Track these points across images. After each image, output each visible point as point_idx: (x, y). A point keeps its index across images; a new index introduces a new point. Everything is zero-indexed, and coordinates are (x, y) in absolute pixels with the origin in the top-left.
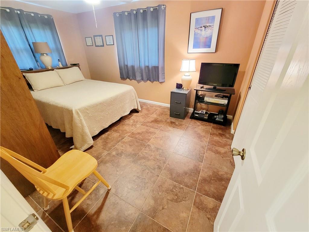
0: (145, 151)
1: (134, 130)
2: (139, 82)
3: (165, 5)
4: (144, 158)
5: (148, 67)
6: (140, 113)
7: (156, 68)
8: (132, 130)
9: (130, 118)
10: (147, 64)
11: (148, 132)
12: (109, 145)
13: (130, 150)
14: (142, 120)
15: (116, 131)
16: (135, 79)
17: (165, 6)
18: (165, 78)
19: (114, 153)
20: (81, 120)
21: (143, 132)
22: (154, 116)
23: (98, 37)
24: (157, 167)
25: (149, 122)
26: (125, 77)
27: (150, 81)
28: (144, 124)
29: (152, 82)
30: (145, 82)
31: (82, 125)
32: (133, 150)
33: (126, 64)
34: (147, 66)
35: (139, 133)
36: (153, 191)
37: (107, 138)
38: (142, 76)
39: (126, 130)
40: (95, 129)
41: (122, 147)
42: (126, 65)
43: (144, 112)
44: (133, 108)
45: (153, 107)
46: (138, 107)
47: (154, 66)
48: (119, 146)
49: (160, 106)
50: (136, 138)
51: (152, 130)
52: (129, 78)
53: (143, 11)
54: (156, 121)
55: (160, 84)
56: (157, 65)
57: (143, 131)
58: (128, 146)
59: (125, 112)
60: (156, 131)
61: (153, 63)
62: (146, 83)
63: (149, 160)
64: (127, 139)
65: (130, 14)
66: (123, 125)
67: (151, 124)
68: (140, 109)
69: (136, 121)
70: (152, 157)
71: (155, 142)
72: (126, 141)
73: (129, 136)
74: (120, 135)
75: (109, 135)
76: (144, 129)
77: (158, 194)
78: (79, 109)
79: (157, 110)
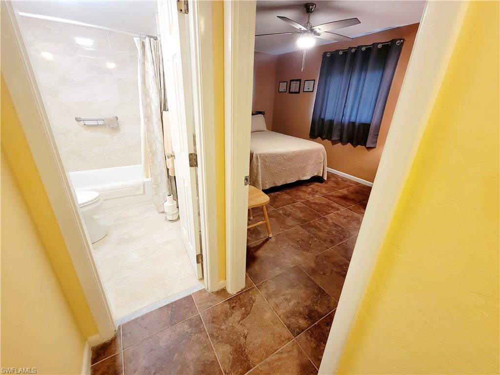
0: (318, 222)
1: (310, 198)
2: (334, 143)
3: (404, 40)
4: (315, 227)
5: (354, 123)
6: (323, 184)
7: (366, 127)
8: (309, 198)
9: (309, 185)
10: (353, 119)
11: (328, 205)
12: (277, 204)
13: (299, 214)
14: (324, 191)
15: (288, 193)
16: (329, 139)
17: (402, 41)
18: (376, 142)
19: (281, 212)
20: (258, 166)
21: (321, 204)
22: (345, 192)
23: (295, 82)
24: (329, 240)
25: (333, 196)
26: (316, 134)
27: (352, 143)
28: (326, 196)
29: (355, 146)
30: (343, 145)
31: (258, 172)
32: (304, 216)
33: (322, 117)
34: (352, 122)
35: (316, 203)
36: (317, 257)
37: (276, 197)
38: (341, 136)
39: (300, 196)
40: (267, 182)
41: (291, 209)
42: (322, 119)
43: (331, 184)
44: (316, 174)
45: (346, 181)
46: (323, 175)
47: (363, 124)
48: (289, 208)
49: (357, 183)
50: (311, 207)
51: (336, 205)
52: (321, 137)
53: (366, 48)
54: (345, 198)
55: (367, 150)
56: (368, 122)
57: (322, 202)
58: (299, 211)
59: (304, 175)
60: (341, 207)
61: (363, 117)
62: (345, 146)
63: (320, 231)
64: (299, 204)
65: (345, 53)
66: (297, 190)
67: (335, 199)
68: (325, 178)
69: (315, 190)
70: (326, 230)
71: (335, 218)
72: (298, 206)
73: (302, 202)
74: (291, 198)
75: (279, 195)
76: (325, 201)
77: (323, 261)
78: (259, 155)
79: (351, 186)
